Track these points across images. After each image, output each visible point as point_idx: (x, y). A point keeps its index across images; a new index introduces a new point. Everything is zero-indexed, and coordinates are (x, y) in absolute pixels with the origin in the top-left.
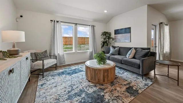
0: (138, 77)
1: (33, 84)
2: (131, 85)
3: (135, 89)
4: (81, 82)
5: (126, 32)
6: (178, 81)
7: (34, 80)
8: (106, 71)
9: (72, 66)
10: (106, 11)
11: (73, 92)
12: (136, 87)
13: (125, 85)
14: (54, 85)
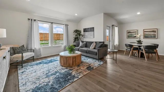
0: (96, 61)
1: (13, 73)
2: (90, 66)
3: (92, 67)
4: (56, 68)
5: (91, 31)
6: (116, 60)
7: (14, 70)
8: (74, 58)
9: (48, 58)
10: (76, 15)
11: (50, 74)
12: (93, 66)
13: (87, 66)
14: (34, 71)
